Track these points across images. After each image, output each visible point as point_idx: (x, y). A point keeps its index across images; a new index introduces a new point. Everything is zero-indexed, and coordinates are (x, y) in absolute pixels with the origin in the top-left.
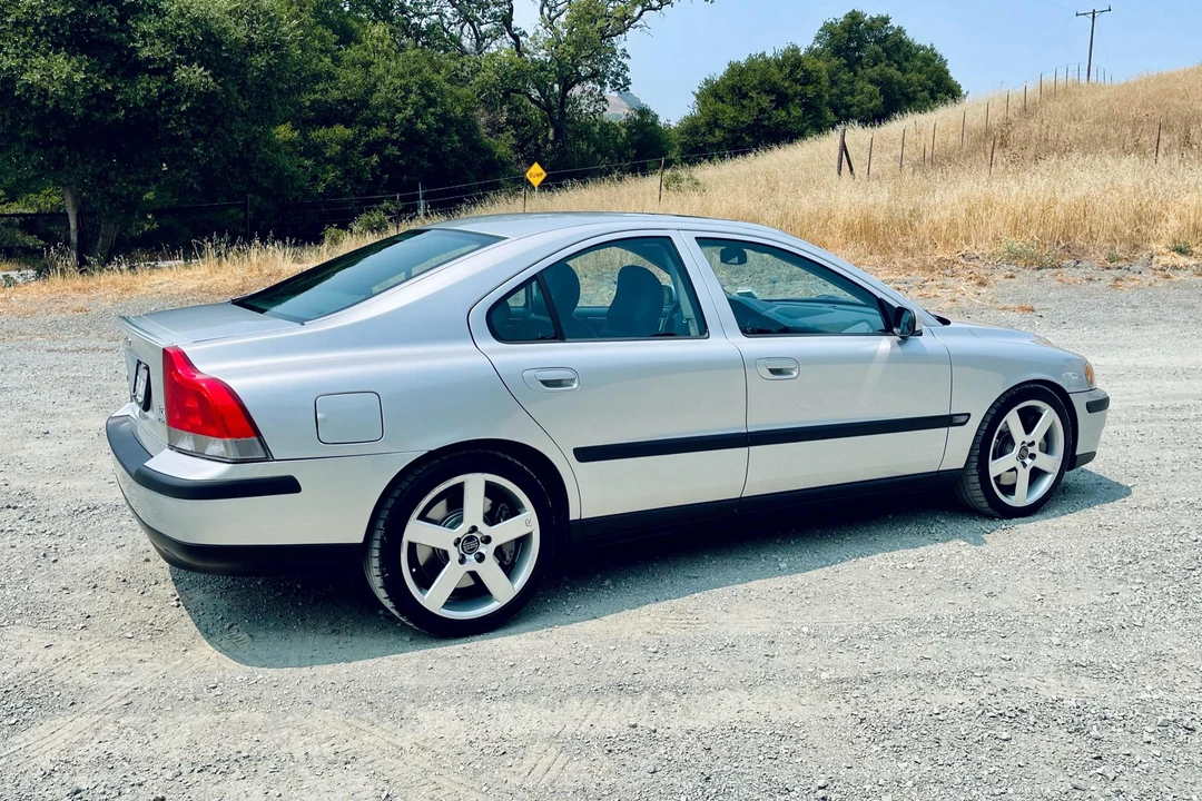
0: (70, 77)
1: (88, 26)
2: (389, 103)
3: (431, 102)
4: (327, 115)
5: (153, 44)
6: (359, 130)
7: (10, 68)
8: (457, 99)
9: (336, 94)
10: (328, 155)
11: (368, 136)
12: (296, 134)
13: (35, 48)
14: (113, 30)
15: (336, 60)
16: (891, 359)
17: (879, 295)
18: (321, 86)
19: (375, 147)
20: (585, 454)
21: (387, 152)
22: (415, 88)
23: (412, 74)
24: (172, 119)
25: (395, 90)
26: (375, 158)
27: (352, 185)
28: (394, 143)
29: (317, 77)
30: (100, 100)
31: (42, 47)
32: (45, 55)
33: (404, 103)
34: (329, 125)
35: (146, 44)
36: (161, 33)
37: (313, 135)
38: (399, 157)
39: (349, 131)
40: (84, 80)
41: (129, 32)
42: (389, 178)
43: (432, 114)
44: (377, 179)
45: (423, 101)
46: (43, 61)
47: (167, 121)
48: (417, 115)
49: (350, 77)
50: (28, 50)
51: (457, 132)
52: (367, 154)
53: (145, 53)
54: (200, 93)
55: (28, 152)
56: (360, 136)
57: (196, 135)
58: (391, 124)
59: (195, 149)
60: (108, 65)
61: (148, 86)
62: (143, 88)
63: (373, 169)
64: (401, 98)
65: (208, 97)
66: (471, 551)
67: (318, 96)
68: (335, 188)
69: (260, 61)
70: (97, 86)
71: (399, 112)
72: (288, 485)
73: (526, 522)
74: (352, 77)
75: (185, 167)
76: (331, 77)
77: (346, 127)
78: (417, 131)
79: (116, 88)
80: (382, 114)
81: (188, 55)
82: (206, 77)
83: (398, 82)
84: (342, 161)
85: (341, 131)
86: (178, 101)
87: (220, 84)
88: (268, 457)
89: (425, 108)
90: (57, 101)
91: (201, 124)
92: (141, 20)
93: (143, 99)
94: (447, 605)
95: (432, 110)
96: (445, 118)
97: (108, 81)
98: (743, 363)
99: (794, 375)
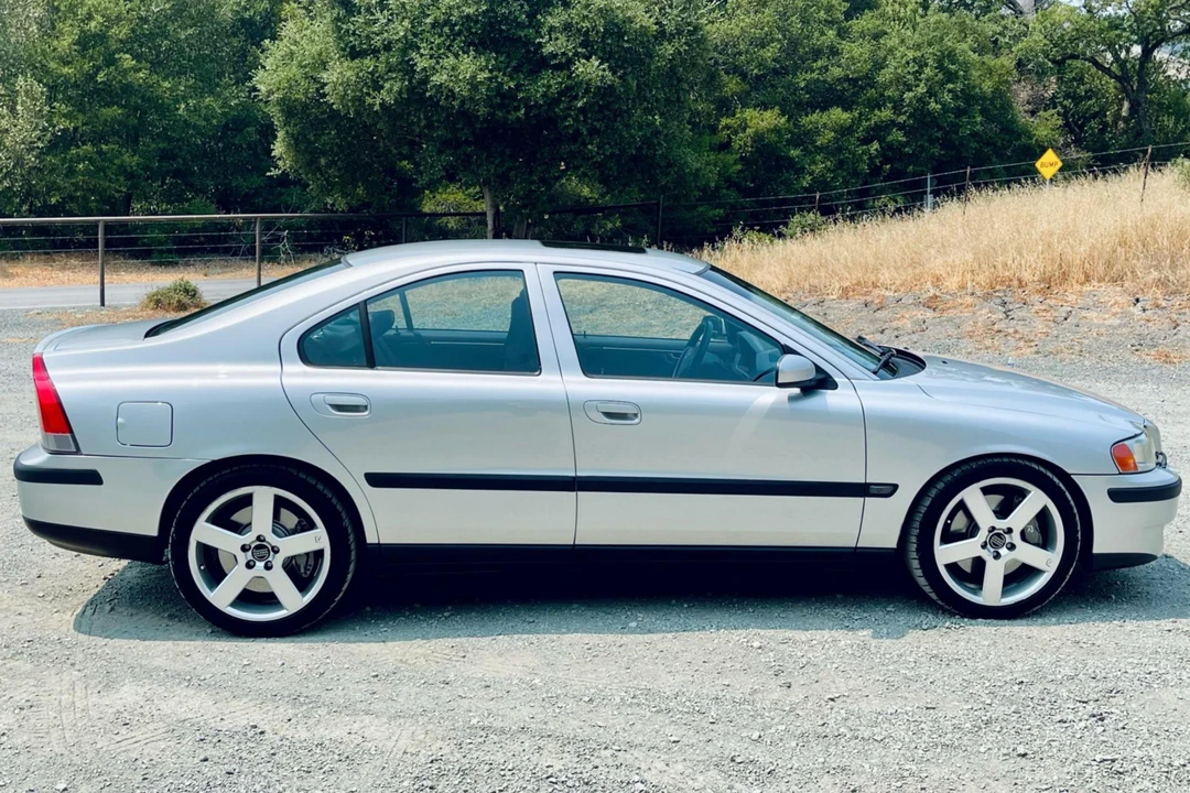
0: (474, 77)
1: (500, 23)
2: (898, 80)
3: (951, 77)
4: (826, 97)
5: (557, 39)
6: (860, 114)
7: (424, 69)
8: (990, 71)
9: (837, 72)
10: (819, 143)
11: (869, 120)
12: (783, 120)
13: (448, 48)
14: (521, 26)
15: (843, 34)
16: (773, 413)
18: (820, 63)
19: (878, 132)
20: (376, 480)
21: (890, 138)
22: (930, 62)
23: (930, 44)
24: (570, 116)
25: (908, 63)
26: (876, 145)
27: (843, 177)
28: (901, 127)
29: (817, 53)
30: (504, 98)
31: (455, 48)
32: (456, 56)
33: (917, 79)
34: (824, 109)
35: (550, 39)
36: (567, 27)
37: (804, 120)
38: (907, 144)
39: (846, 116)
40: (490, 79)
41: (538, 27)
42: (891, 169)
43: (950, 91)
44: (875, 171)
45: (940, 76)
46: (452, 60)
47: (565, 118)
48: (931, 93)
49: (856, 52)
50: (442, 51)
51: (983, 112)
52: (867, 141)
53: (549, 49)
54: (598, 88)
55: (440, 152)
56: (860, 120)
57: (593, 132)
58: (897, 106)
59: (590, 147)
60: (514, 63)
61: (551, 82)
62: (543, 85)
63: (871, 158)
64: (914, 73)
65: (606, 92)
66: (261, 558)
67: (815, 75)
68: (825, 182)
69: (668, 49)
70: (501, 84)
71: (910, 90)
72: (92, 478)
73: (317, 539)
74: (857, 52)
75: (582, 166)
76: (834, 52)
77: (845, 109)
78: (930, 113)
79: (519, 87)
80: (888, 93)
81: (589, 47)
82: (604, 70)
83: (911, 54)
84: (833, 150)
85: (838, 115)
86: (576, 98)
87: (620, 77)
88: (78, 452)
89: (942, 84)
90: (463, 102)
91: (598, 120)
92: (550, 14)
93: (544, 95)
94: (234, 604)
95: (950, 86)
96: (969, 96)
97: (512, 79)
98: (569, 407)
99: (637, 421)
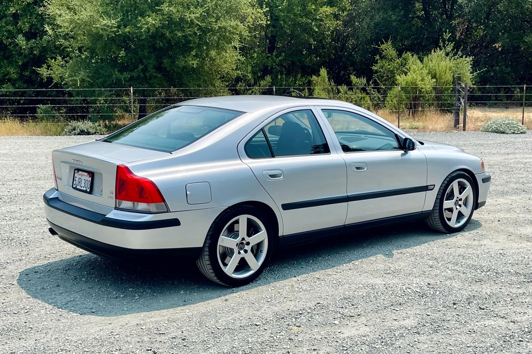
17: (396, 133)
20: (286, 207)
66: (241, 249)
72: (175, 223)
88: (168, 211)
98: (346, 166)
99: (366, 169)
